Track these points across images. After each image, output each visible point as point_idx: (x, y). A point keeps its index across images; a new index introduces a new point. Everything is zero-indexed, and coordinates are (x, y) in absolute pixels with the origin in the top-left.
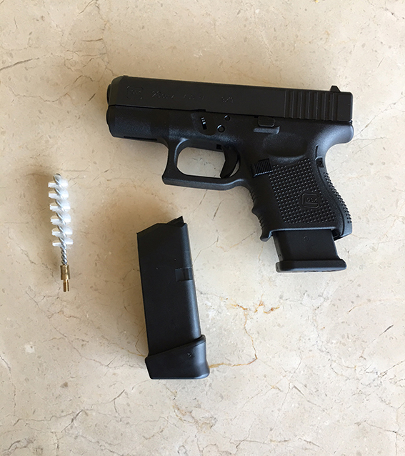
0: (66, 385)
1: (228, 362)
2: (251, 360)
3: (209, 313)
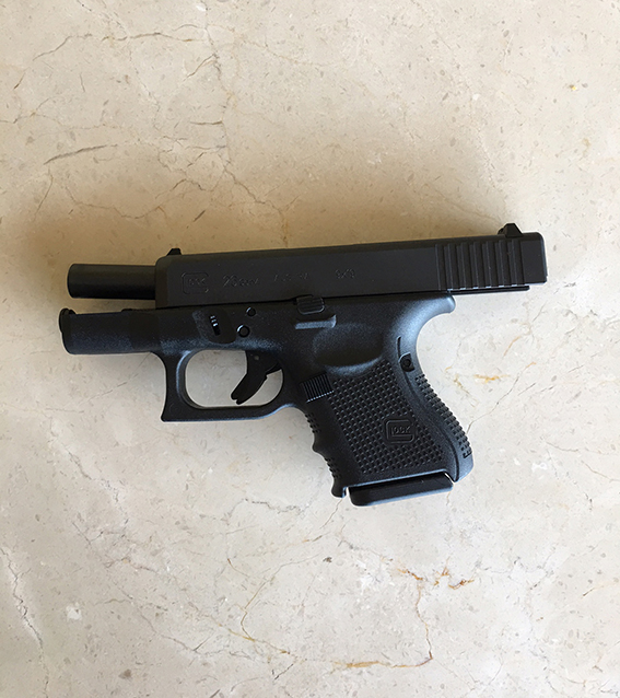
0: (128, 674)
1: (386, 660)
2: (422, 660)
3: (362, 580)
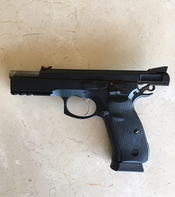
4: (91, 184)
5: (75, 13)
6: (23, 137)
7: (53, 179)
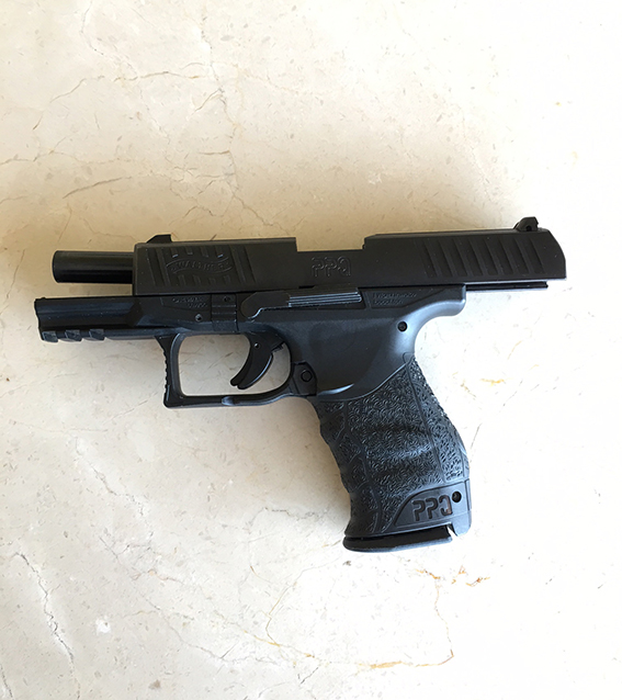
0: (157, 685)
1: (408, 660)
2: (445, 659)
4: (374, 666)
5: (219, 93)
6: (110, 531)
7: (237, 667)
